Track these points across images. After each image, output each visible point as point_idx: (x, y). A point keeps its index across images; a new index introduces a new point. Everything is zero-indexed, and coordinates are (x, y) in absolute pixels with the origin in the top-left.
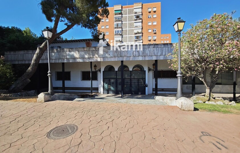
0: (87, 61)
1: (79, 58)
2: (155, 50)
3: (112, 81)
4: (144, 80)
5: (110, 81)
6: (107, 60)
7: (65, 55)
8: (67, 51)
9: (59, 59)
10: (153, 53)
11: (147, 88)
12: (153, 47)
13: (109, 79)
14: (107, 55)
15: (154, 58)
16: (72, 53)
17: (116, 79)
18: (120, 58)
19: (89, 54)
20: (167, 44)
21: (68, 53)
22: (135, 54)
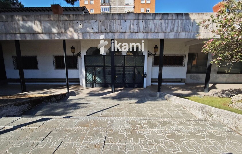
0: (57, 39)
1: (42, 33)
2: (163, 24)
3: (98, 69)
4: (143, 68)
5: (95, 69)
6: (88, 37)
7: (16, 26)
8: (19, 21)
9: (6, 34)
10: (160, 28)
11: (145, 79)
12: (160, 17)
13: (94, 67)
14: (88, 29)
15: (161, 36)
16: (29, 24)
17: (104, 67)
18: (110, 34)
19: (59, 27)
20: (181, 14)
21: (21, 23)
22: (133, 29)
